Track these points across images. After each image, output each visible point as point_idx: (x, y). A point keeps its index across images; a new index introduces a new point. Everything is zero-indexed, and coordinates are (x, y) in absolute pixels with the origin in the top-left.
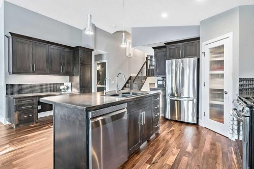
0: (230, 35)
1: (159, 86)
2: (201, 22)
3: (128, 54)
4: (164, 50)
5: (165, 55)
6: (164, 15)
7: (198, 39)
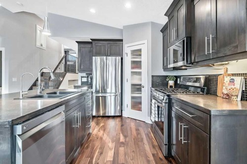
0: (145, 41)
1: (83, 83)
2: (124, 27)
3: (38, 44)
4: (89, 46)
5: (91, 51)
6: (93, 11)
7: (122, 40)
